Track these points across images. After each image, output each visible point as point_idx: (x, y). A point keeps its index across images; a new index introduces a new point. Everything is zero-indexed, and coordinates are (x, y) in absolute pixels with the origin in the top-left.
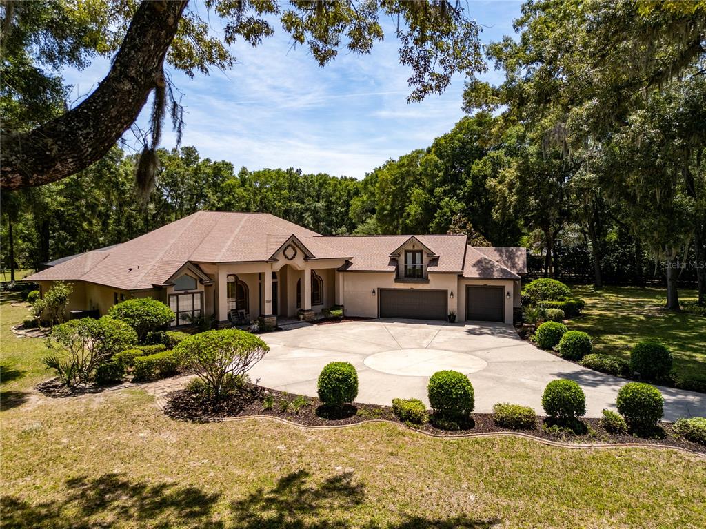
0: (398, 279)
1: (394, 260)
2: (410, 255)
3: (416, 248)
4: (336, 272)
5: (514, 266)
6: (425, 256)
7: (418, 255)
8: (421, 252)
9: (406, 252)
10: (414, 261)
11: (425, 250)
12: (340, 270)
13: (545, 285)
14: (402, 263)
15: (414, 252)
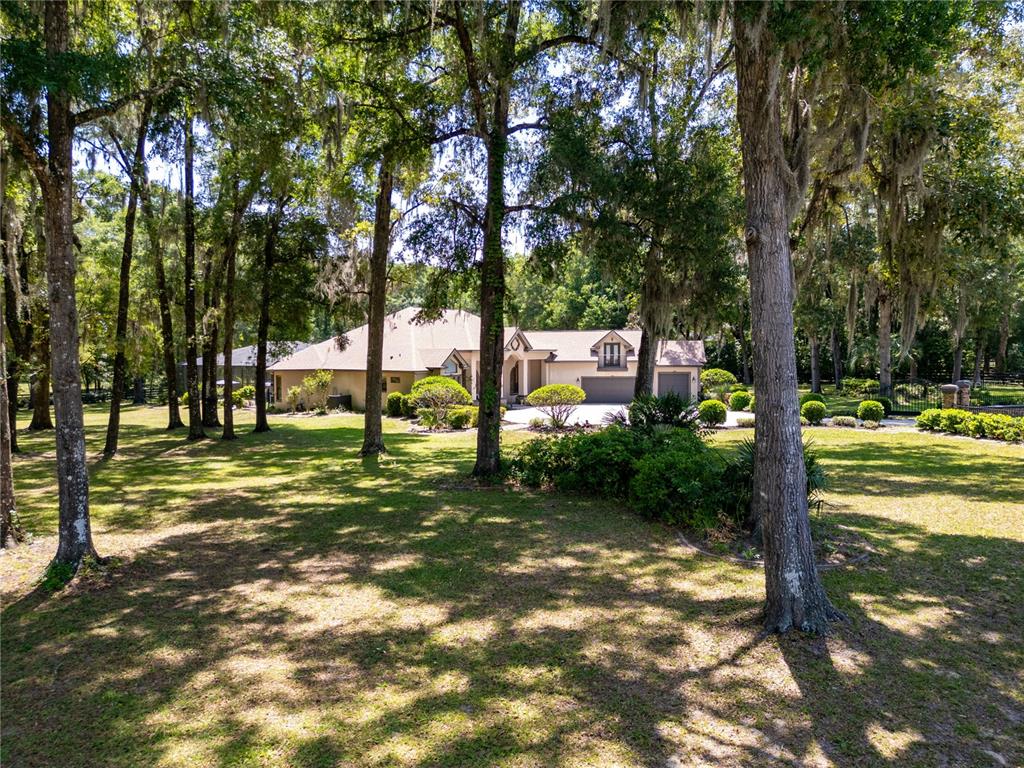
0: (599, 369)
1: (594, 352)
2: (608, 347)
3: (614, 341)
4: (543, 363)
5: (694, 356)
6: (622, 348)
7: (616, 347)
8: (619, 344)
9: (605, 344)
10: (612, 352)
11: (622, 342)
12: (546, 361)
13: (716, 374)
14: (602, 354)
15: (612, 345)
